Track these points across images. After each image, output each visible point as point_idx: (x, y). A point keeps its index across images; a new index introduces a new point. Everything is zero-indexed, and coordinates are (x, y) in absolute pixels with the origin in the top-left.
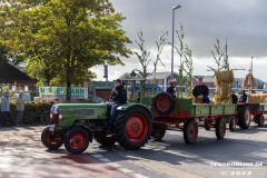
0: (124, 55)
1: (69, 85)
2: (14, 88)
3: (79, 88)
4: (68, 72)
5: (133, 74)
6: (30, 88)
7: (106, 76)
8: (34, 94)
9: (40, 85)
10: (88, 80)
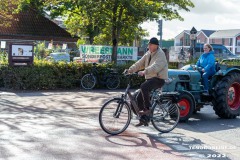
0: (183, 7)
1: (115, 43)
2: (50, 46)
3: (128, 47)
4: (114, 28)
5: (194, 31)
6: (69, 46)
7: (160, 34)
8: (74, 53)
9: (81, 44)
10: (138, 38)
